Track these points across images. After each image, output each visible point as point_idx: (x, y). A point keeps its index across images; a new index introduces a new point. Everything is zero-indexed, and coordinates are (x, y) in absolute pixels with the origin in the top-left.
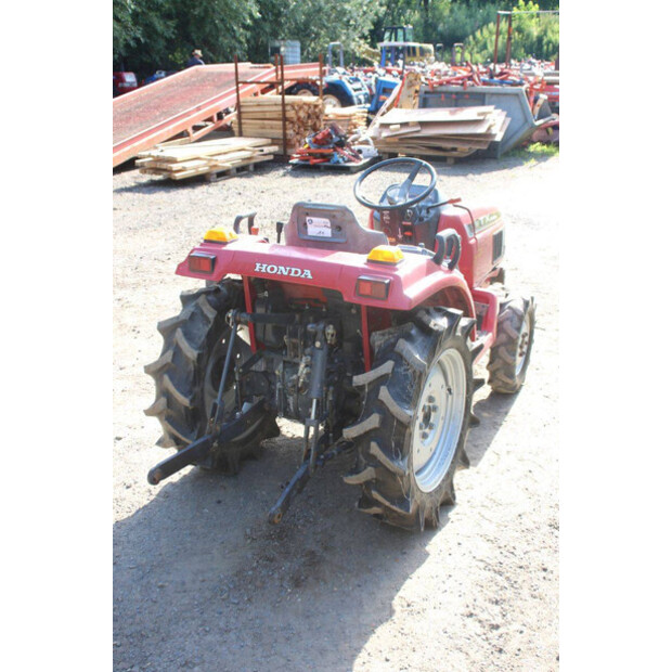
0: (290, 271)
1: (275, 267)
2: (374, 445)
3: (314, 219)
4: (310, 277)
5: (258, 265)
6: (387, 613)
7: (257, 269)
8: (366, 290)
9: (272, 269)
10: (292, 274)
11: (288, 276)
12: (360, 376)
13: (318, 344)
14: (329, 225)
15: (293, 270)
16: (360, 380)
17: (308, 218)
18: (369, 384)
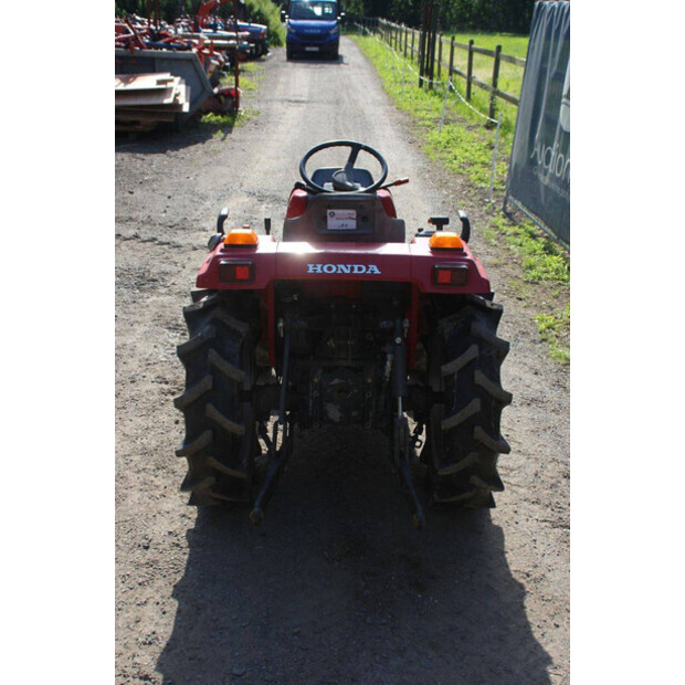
0: (352, 269)
1: (334, 267)
2: (478, 429)
3: (336, 211)
4: (377, 272)
5: (311, 266)
6: (518, 588)
7: (311, 271)
8: (444, 278)
9: (330, 269)
10: (356, 271)
11: (351, 274)
12: (449, 365)
13: (398, 340)
14: (354, 216)
15: (356, 267)
16: (451, 368)
17: (329, 211)
18: (460, 371)
